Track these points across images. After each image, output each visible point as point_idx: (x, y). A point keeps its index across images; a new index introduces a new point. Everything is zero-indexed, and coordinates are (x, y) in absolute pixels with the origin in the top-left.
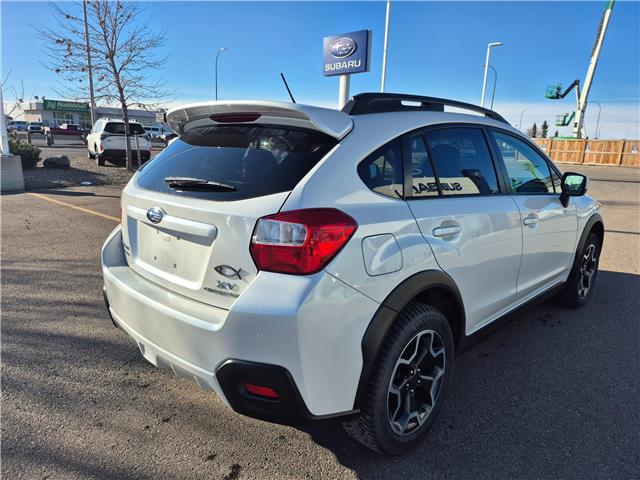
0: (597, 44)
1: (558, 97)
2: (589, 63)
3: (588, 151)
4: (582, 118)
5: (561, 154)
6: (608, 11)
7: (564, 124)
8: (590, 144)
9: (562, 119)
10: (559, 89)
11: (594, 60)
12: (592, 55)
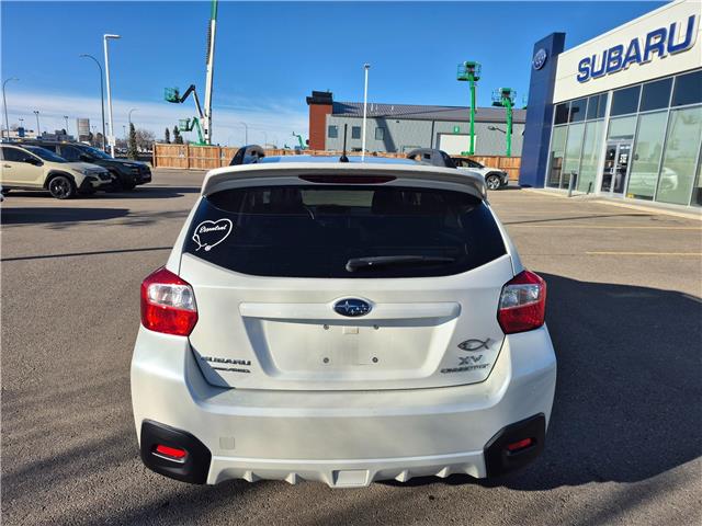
0: (209, 51)
1: (177, 100)
2: (206, 71)
3: (223, 158)
4: (210, 125)
5: (199, 160)
6: (213, 22)
7: (187, 130)
8: (224, 151)
9: (184, 123)
10: (177, 92)
11: (210, 67)
12: (207, 63)
